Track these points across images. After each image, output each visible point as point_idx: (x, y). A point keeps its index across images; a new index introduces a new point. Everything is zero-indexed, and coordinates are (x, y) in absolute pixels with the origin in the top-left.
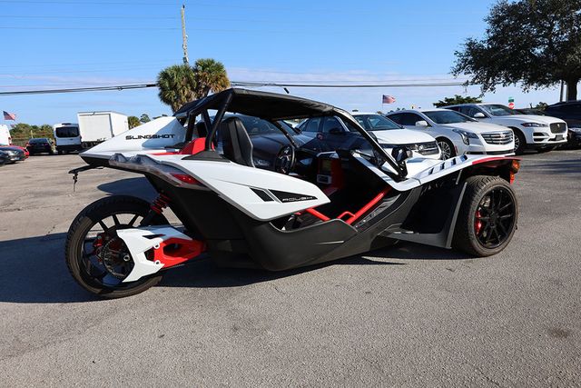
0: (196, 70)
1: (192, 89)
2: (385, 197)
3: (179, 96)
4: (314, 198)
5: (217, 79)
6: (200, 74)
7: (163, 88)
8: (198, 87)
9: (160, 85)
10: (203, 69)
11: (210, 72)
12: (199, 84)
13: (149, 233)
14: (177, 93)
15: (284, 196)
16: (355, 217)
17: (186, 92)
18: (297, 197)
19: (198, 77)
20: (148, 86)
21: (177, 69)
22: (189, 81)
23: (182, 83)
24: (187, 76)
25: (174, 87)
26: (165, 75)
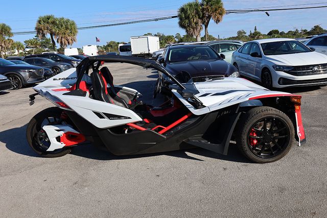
0: (202, 5)
1: (199, 18)
2: (189, 118)
3: (190, 23)
4: (129, 118)
5: (216, 10)
6: (205, 7)
7: (181, 19)
8: (203, 16)
9: (180, 16)
10: (207, 3)
11: (212, 5)
12: (204, 14)
13: (58, 129)
14: (189, 21)
15: (111, 116)
16: (166, 129)
17: (195, 21)
18: (119, 117)
19: (203, 9)
20: (173, 17)
21: (190, 5)
22: (197, 13)
23: (193, 14)
24: (196, 9)
25: (187, 18)
26: (183, 10)
